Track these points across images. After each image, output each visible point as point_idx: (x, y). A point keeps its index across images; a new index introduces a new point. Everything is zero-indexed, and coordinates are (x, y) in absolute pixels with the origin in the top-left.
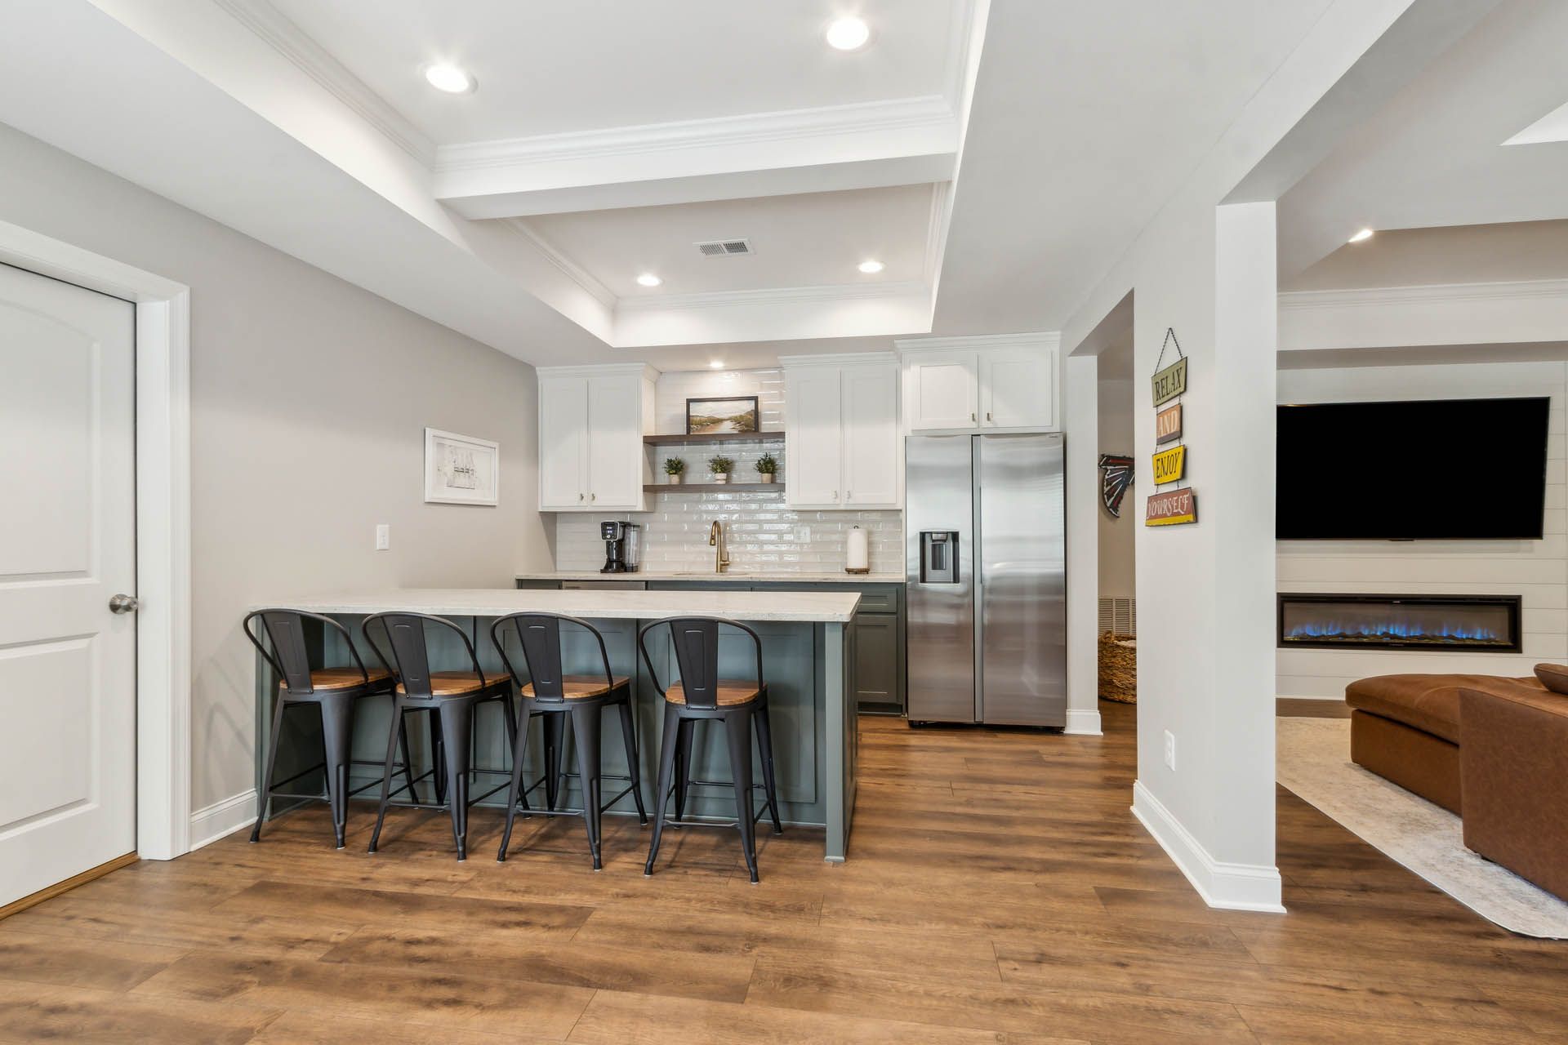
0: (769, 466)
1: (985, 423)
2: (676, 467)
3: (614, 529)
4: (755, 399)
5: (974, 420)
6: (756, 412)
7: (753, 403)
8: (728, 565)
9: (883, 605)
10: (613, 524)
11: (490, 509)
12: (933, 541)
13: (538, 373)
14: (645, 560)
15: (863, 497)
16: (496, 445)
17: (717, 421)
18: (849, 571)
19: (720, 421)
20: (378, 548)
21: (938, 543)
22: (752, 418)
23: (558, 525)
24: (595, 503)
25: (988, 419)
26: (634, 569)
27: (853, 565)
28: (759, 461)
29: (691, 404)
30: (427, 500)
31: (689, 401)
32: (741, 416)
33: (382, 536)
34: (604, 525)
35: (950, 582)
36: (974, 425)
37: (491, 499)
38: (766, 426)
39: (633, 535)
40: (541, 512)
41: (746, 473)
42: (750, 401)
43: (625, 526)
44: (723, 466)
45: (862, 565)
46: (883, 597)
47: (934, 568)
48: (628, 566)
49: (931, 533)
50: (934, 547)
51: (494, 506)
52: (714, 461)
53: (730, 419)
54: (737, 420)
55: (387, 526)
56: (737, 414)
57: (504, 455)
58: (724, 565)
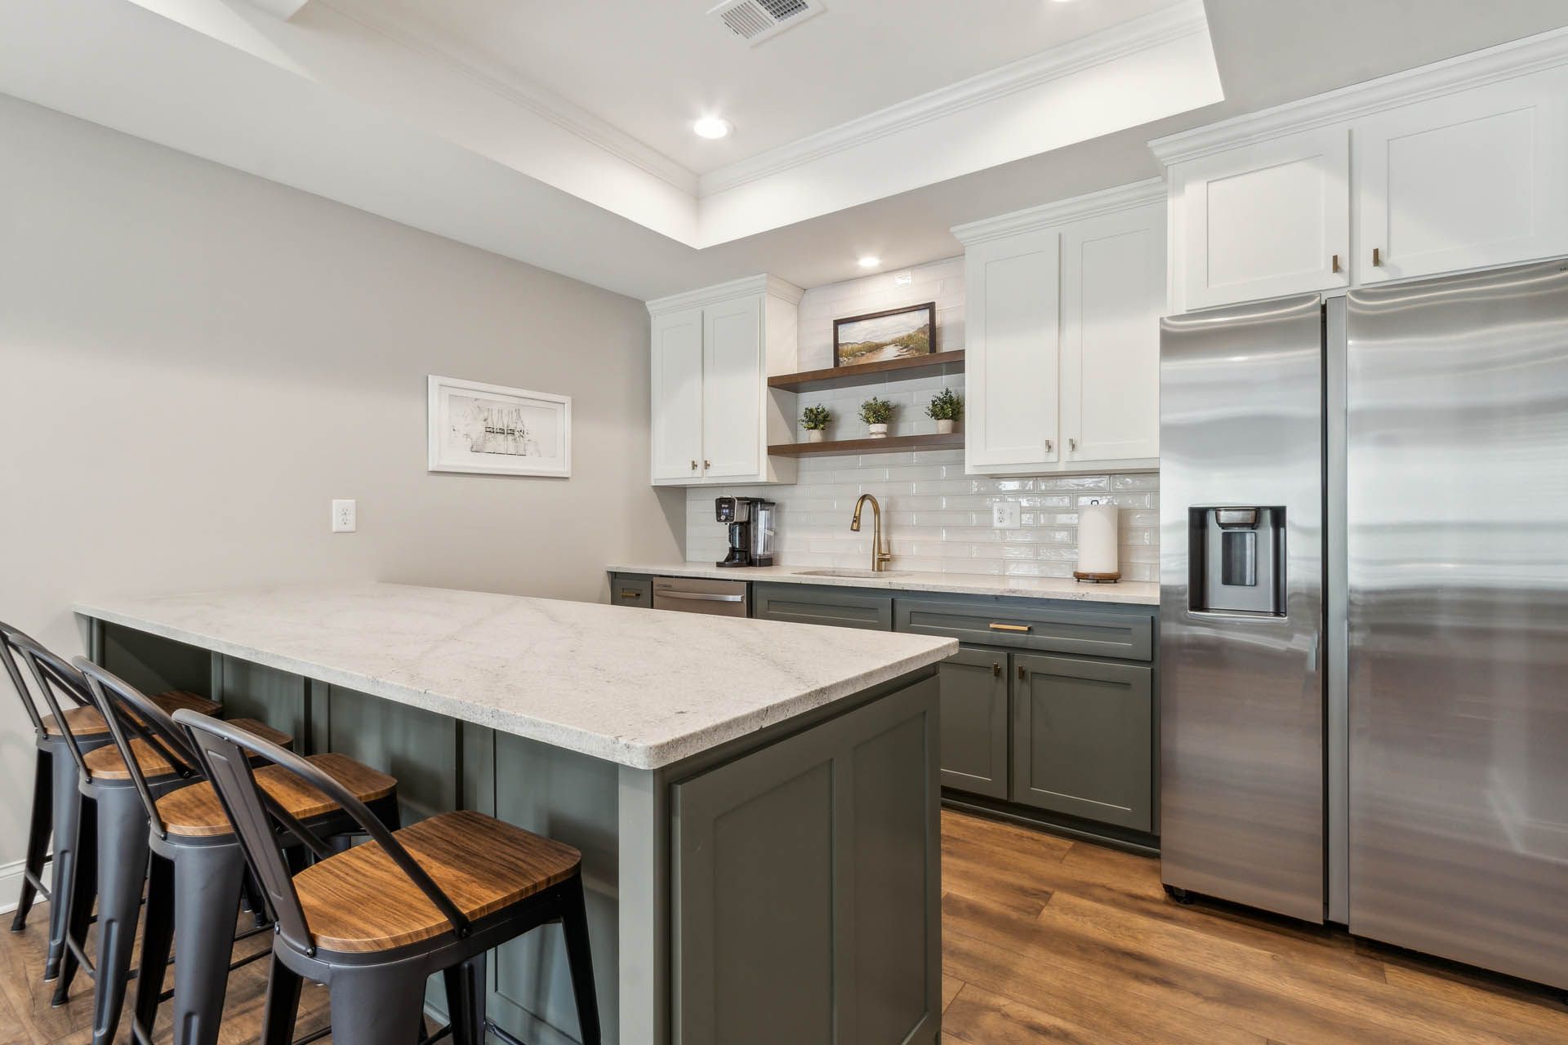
0: (951, 409)
1: (1368, 275)
2: (820, 419)
3: (731, 508)
4: (930, 307)
5: (1336, 268)
6: (932, 330)
7: (926, 313)
8: (888, 560)
9: (1123, 646)
10: (730, 502)
11: (562, 483)
12: (1223, 526)
13: (650, 309)
14: (784, 550)
15: (1098, 450)
16: (567, 399)
17: (877, 347)
18: (1080, 577)
19: (878, 347)
20: (334, 530)
21: (1236, 530)
22: (927, 337)
23: (687, 502)
24: (711, 472)
25: (1377, 261)
26: (768, 562)
27: (1088, 567)
28: (933, 402)
29: (840, 327)
30: (430, 470)
31: (837, 323)
32: (910, 336)
33: (342, 513)
34: (720, 502)
35: (1266, 613)
36: (1339, 280)
37: (563, 470)
38: (947, 345)
39: (762, 515)
40: (653, 486)
41: (917, 422)
42: (921, 312)
43: (753, 503)
44: (883, 413)
45: (1108, 566)
46: (1123, 631)
47: (1227, 580)
48: (753, 557)
49: (1217, 510)
50: (1227, 539)
51: (567, 478)
52: (867, 407)
53: (894, 343)
54: (903, 343)
55: (353, 501)
56: (904, 334)
57: (578, 412)
58: (884, 560)
